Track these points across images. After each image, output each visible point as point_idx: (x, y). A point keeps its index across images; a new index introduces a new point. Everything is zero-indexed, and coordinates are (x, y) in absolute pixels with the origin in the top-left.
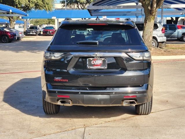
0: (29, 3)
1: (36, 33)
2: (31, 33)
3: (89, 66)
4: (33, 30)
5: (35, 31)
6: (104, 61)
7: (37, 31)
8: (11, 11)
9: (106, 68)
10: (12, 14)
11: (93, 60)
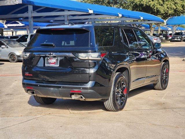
0: (168, 9)
1: (181, 39)
2: (176, 39)
3: (46, 64)
4: (178, 36)
5: (180, 37)
6: (57, 60)
7: (181, 37)
8: (142, 18)
9: (58, 66)
10: (144, 21)
11: (49, 59)
